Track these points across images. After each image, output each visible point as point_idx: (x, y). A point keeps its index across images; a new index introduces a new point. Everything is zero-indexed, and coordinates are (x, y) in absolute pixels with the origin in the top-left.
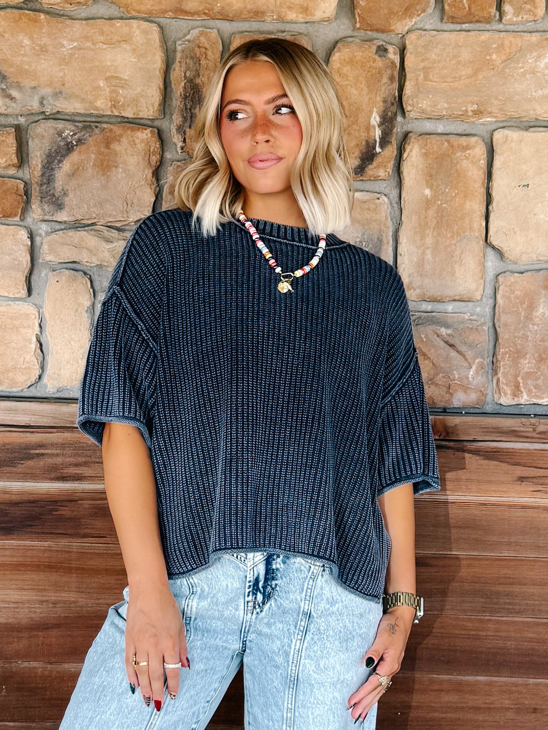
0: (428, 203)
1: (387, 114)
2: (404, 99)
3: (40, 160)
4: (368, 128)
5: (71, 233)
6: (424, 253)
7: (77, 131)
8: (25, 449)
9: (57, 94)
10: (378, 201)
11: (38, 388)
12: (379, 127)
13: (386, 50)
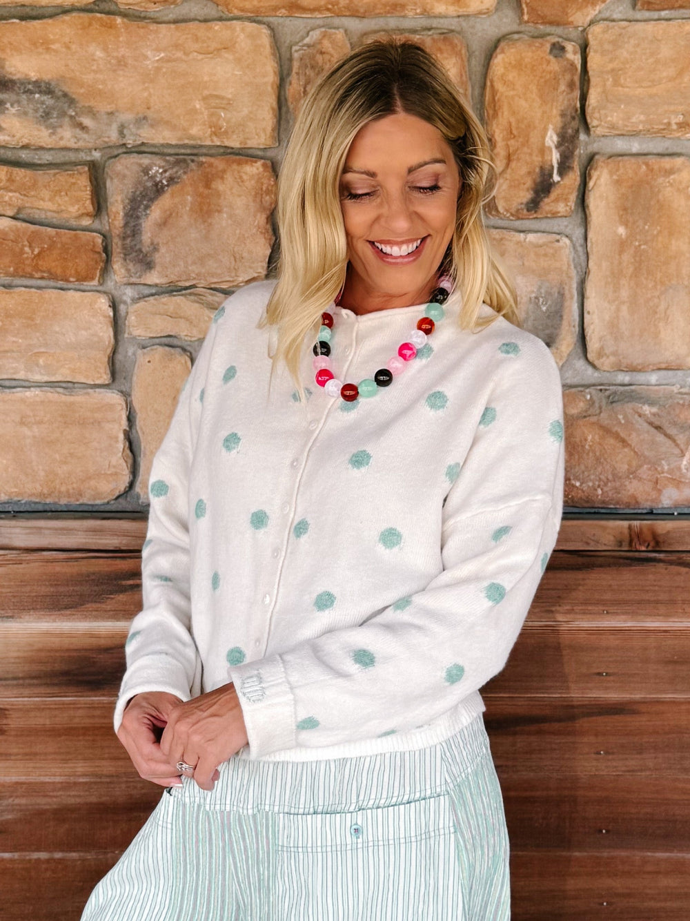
0: (622, 245)
1: (566, 133)
2: (589, 111)
3: (122, 206)
4: (543, 150)
5: (165, 299)
6: (618, 310)
7: (167, 167)
8: (115, 579)
9: (142, 120)
10: (557, 244)
11: (128, 499)
12: (557, 147)
13: (563, 49)
